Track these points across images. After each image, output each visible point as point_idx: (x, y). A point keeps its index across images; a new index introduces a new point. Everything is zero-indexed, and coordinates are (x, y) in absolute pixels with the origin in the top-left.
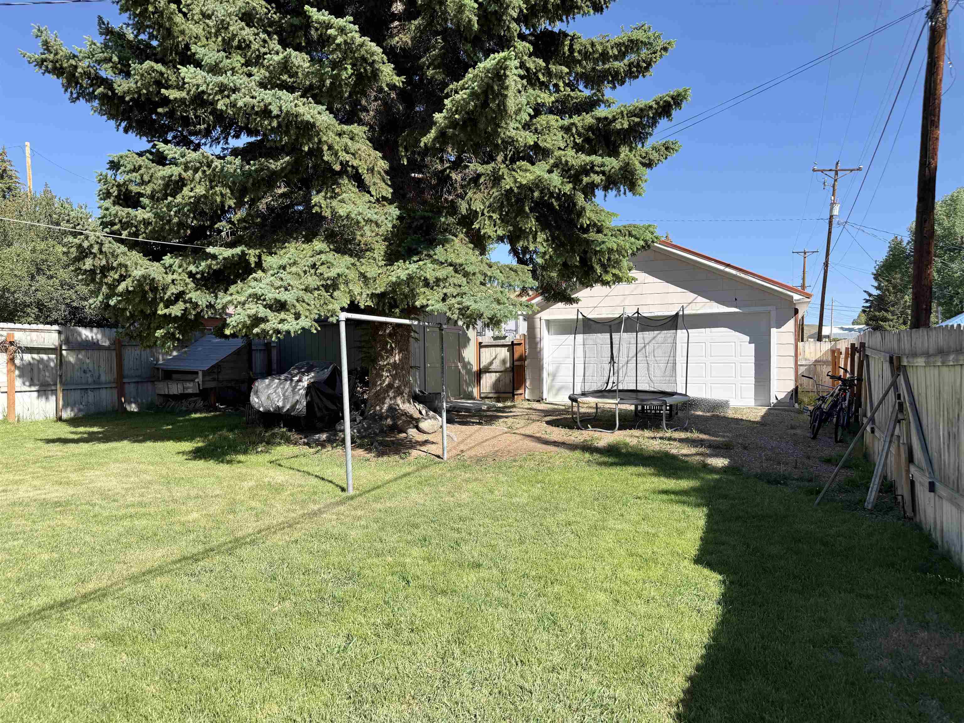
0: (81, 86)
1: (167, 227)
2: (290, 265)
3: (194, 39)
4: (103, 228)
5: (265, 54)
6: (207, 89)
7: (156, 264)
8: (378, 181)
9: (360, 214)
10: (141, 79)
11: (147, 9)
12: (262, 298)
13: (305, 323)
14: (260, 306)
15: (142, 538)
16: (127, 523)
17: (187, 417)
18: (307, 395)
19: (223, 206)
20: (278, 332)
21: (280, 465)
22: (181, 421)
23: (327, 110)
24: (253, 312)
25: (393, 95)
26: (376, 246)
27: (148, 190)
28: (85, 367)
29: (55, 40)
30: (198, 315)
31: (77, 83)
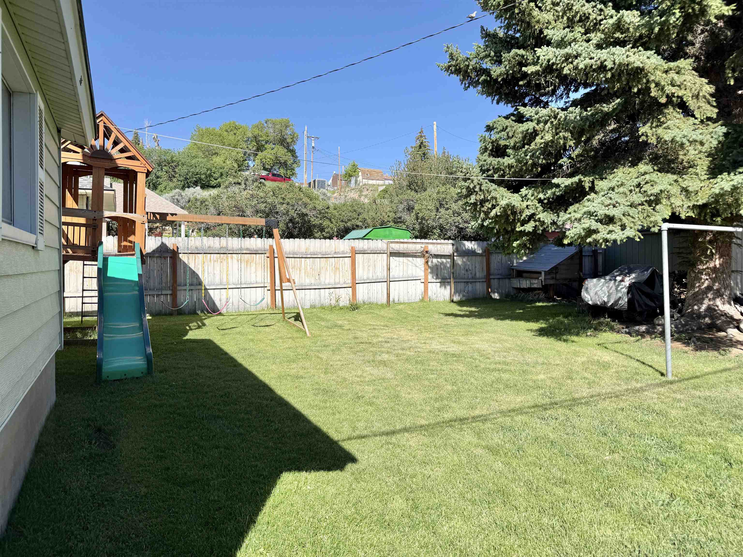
0: (471, 77)
1: (524, 168)
2: (618, 186)
3: (545, 24)
4: (482, 174)
5: (602, 20)
6: (556, 60)
7: (516, 195)
8: (703, 104)
9: (685, 137)
10: (509, 63)
11: (513, 12)
12: (594, 214)
13: (630, 233)
14: (593, 221)
15: (507, 386)
16: (496, 374)
17: (533, 305)
18: (628, 293)
19: (565, 146)
20: (606, 240)
21: (606, 348)
22: (528, 308)
23: (655, 53)
24: (586, 226)
25: (721, 24)
26: (699, 162)
27: (512, 142)
28: (467, 268)
29: (457, 51)
30: (544, 230)
31: (469, 76)
